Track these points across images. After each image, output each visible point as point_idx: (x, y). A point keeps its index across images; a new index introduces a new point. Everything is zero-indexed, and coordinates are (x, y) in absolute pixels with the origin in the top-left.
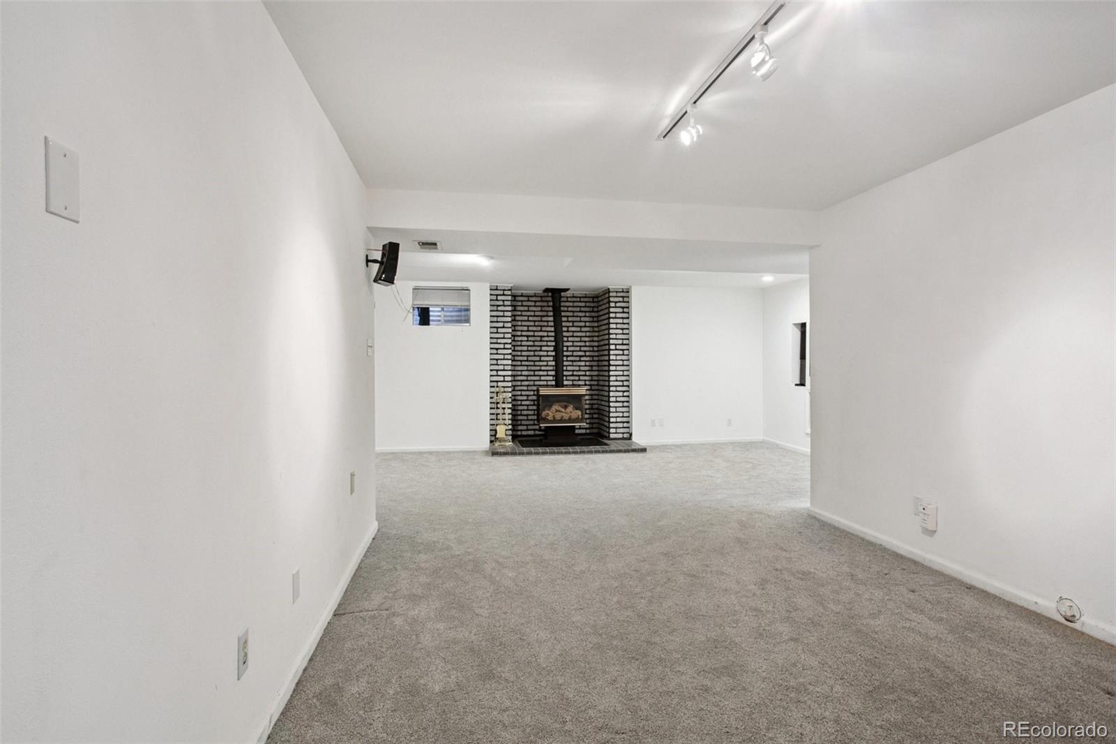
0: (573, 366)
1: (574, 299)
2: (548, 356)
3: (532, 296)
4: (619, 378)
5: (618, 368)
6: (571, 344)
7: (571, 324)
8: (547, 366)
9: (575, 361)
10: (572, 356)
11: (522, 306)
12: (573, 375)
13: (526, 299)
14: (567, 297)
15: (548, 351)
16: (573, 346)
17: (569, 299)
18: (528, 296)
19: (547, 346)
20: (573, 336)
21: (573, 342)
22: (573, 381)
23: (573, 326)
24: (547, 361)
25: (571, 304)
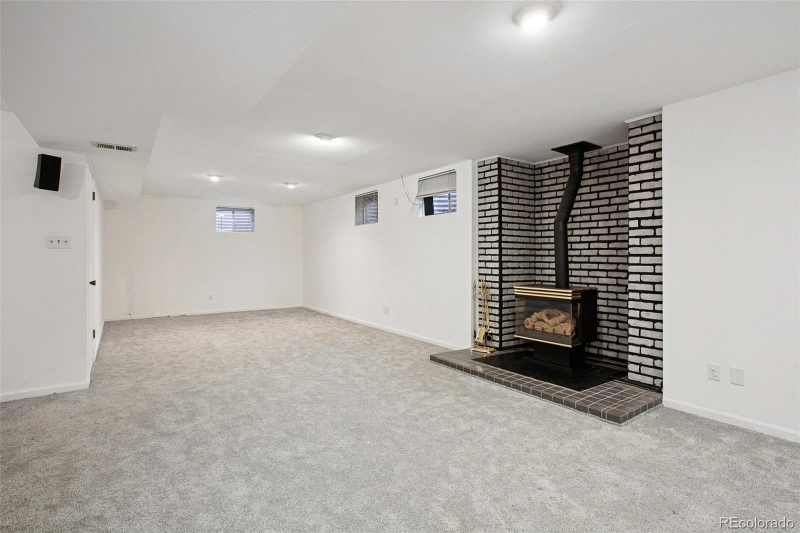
0: (617, 256)
1: (618, 155)
2: (581, 242)
3: (560, 164)
4: (645, 278)
5: (645, 260)
6: (614, 223)
7: (614, 193)
8: (580, 256)
9: (621, 249)
10: (617, 241)
11: (550, 179)
12: (617, 270)
13: (553, 169)
14: (608, 155)
15: (581, 236)
16: (618, 226)
17: (611, 157)
18: (556, 165)
19: (580, 228)
20: (618, 211)
21: (617, 220)
22: (617, 278)
23: (617, 196)
24: (581, 250)
25: (615, 164)
